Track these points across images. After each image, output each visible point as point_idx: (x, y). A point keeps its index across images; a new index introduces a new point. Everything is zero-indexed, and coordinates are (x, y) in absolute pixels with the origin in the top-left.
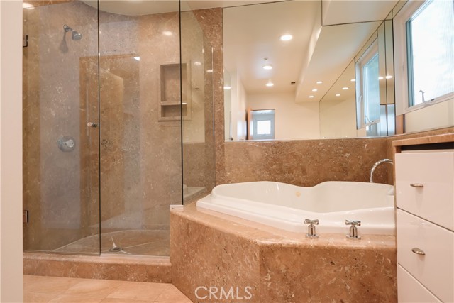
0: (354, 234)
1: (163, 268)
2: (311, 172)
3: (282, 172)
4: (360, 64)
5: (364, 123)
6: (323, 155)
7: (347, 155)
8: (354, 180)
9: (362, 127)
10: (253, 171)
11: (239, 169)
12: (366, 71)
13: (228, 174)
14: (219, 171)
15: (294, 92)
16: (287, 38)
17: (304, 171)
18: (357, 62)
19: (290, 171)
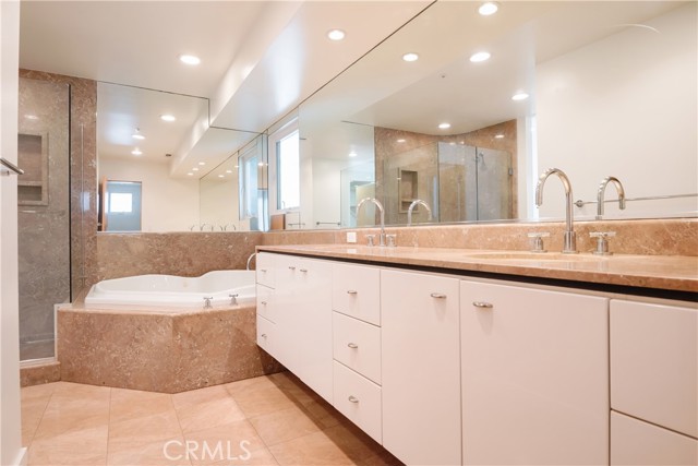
0: (234, 302)
1: (49, 368)
2: (197, 263)
3: (167, 264)
4: (243, 158)
5: (245, 214)
6: (209, 247)
7: (230, 247)
8: (236, 268)
9: (244, 219)
10: (134, 265)
11: (116, 263)
12: (248, 165)
13: (102, 269)
14: (89, 266)
15: (168, 165)
16: (168, 118)
17: (190, 264)
18: (240, 155)
19: (176, 263)
